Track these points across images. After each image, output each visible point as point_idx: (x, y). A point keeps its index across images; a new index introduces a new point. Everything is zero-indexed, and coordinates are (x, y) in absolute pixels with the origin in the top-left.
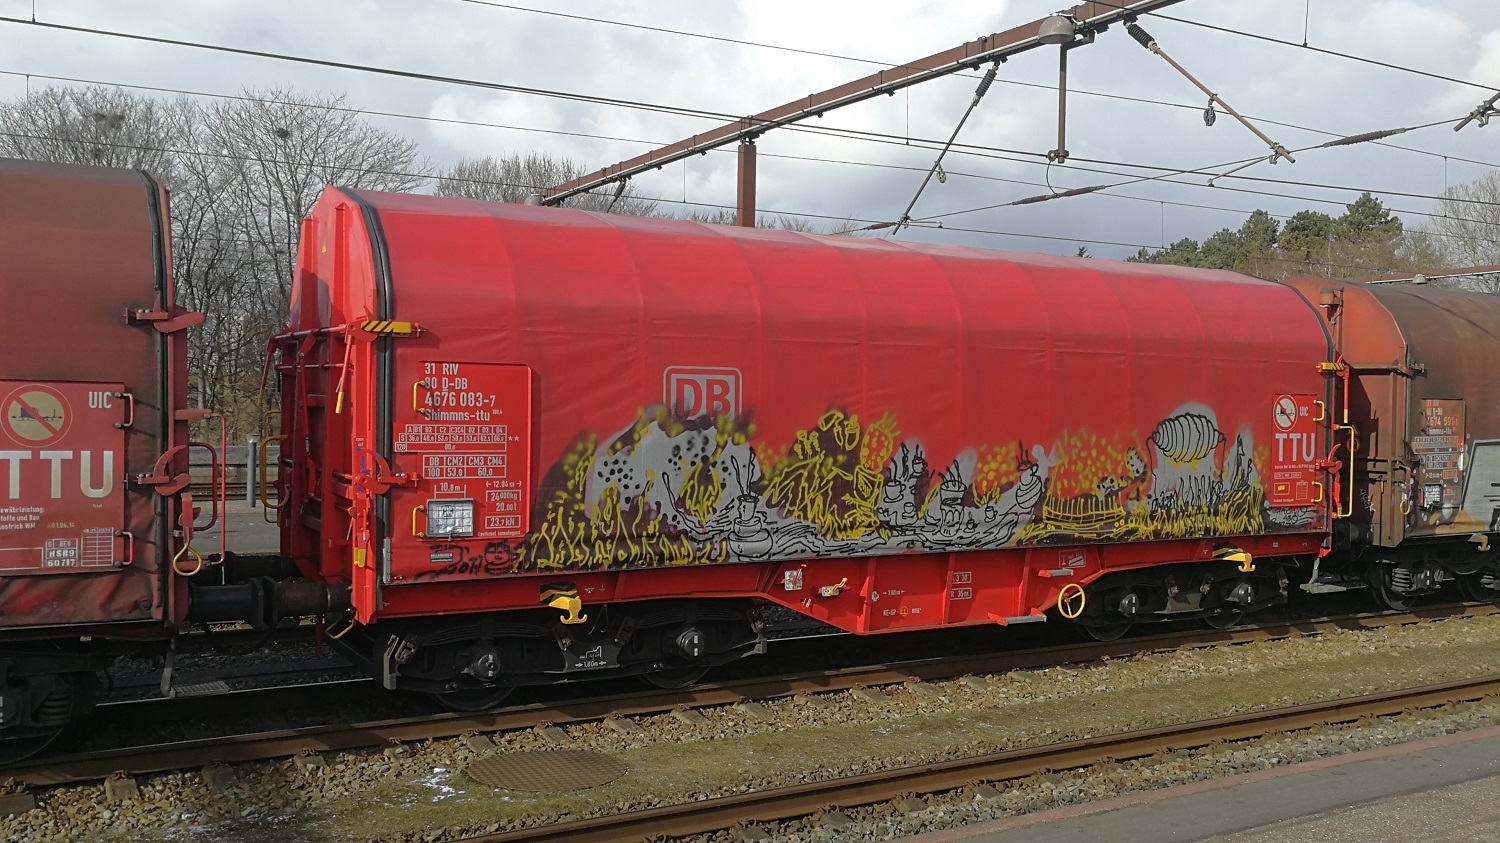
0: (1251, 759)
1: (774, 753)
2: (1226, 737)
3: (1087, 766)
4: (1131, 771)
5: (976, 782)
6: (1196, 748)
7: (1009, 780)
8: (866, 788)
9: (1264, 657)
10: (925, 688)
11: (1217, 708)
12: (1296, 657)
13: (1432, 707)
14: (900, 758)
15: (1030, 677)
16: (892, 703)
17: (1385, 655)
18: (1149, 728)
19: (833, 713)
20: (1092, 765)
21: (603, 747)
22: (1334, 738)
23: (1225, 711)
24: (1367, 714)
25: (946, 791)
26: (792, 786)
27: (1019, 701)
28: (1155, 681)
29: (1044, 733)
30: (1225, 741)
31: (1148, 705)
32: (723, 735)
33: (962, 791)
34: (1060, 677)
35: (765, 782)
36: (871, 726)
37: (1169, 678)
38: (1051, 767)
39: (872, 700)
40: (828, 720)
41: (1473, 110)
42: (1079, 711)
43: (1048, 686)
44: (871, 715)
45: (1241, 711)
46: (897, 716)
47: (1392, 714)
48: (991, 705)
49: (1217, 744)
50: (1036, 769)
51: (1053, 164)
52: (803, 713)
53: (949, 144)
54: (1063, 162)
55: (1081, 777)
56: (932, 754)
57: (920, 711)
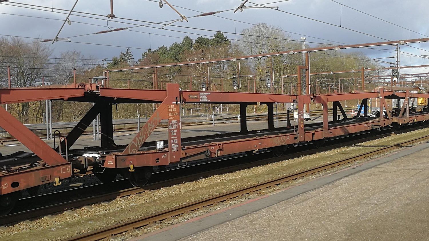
0: (179, 221)
2: (172, 215)
3: (126, 231)
4: (140, 231)
6: (163, 220)
9: (186, 187)
10: (69, 212)
11: (170, 206)
12: (196, 186)
13: (235, 197)
14: (59, 238)
15: (108, 204)
16: (57, 219)
17: (223, 183)
18: (148, 215)
19: (34, 225)
20: (128, 231)
22: (205, 211)
23: (173, 206)
24: (216, 202)
27: (103, 212)
28: (151, 200)
29: (112, 222)
30: (172, 216)
31: (148, 208)
34: (118, 202)
36: (48, 228)
37: (155, 198)
38: (113, 233)
39: (49, 219)
40: (32, 228)
41: (239, 6)
42: (125, 213)
43: (114, 206)
44: (48, 224)
45: (178, 206)
46: (58, 223)
47: (223, 201)
48: (94, 215)
49: (169, 218)
50: (108, 235)
51: (109, 19)
52: (22, 227)
53: (71, 11)
54: (113, 19)
55: (124, 235)
56: (71, 235)
57: (67, 220)
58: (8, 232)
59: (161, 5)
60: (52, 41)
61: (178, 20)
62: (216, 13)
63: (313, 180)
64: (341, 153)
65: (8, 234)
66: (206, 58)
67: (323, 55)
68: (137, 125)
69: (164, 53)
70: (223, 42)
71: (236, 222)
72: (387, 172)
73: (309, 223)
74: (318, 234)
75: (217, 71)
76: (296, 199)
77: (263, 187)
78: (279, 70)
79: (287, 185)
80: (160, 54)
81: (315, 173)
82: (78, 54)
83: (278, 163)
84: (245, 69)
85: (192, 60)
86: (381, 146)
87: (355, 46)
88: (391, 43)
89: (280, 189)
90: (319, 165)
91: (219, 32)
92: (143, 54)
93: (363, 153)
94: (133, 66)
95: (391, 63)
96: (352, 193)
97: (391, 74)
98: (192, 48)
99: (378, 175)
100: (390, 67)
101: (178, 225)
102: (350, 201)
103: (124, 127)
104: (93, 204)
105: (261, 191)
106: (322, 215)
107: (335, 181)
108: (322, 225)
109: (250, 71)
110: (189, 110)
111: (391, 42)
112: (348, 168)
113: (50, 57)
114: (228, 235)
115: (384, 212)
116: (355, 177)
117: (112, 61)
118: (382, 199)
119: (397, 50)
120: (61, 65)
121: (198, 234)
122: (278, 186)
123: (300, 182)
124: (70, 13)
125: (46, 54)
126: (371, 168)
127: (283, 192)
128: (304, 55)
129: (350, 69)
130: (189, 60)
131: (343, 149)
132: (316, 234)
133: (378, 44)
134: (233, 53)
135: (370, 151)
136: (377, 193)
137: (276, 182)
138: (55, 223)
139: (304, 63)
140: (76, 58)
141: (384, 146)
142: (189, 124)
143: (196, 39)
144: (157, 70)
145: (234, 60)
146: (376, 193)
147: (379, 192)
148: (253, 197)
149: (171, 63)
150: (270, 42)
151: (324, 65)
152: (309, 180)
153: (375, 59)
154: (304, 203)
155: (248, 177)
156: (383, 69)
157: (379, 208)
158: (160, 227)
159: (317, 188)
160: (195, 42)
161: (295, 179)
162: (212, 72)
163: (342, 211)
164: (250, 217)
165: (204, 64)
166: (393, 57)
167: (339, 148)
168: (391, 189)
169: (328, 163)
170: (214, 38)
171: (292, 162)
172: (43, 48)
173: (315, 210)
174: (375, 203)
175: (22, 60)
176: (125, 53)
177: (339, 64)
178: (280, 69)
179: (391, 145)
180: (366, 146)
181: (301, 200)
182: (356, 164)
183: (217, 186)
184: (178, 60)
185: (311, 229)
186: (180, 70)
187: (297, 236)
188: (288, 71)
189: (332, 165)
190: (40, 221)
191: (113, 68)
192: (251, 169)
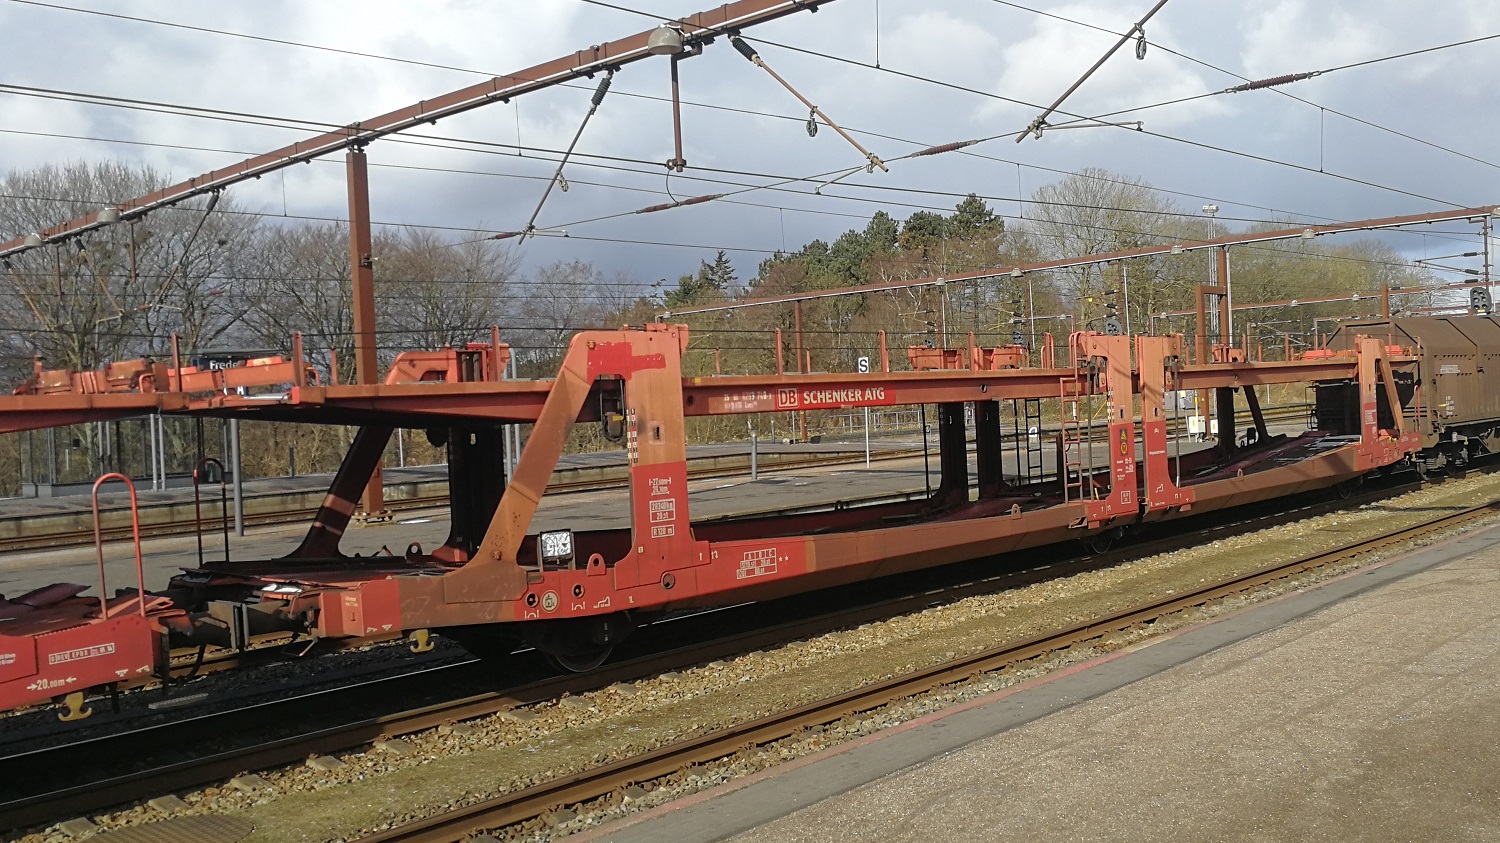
0: (878, 727)
1: (418, 786)
2: (855, 709)
3: (731, 754)
4: (770, 754)
5: (624, 785)
6: (830, 723)
7: (656, 778)
8: (514, 807)
9: (891, 630)
10: (574, 701)
11: (849, 683)
12: (919, 627)
13: (1031, 659)
14: (548, 773)
15: (678, 677)
16: (541, 721)
17: (992, 617)
18: (789, 711)
19: (481, 738)
20: (735, 753)
21: (225, 808)
22: (948, 697)
23: (856, 685)
24: (976, 671)
25: (596, 798)
26: (438, 816)
27: (667, 701)
28: (795, 665)
29: (692, 728)
30: (855, 712)
31: (788, 689)
32: (361, 777)
33: (611, 796)
34: (707, 673)
35: (408, 817)
36: (519, 746)
37: (808, 661)
38: (697, 760)
39: (520, 721)
40: (475, 746)
41: (1030, 124)
42: (724, 703)
43: (695, 683)
44: (520, 735)
45: (870, 683)
46: (546, 732)
47: (997, 669)
48: (640, 710)
49: (848, 716)
50: (682, 764)
51: (672, 173)
52: (448, 743)
53: (568, 154)
54: (682, 171)
55: (724, 766)
56: (581, 764)
57: (569, 724)
58: (414, 757)
59: (812, 129)
60: (519, 237)
61: (860, 168)
62: (965, 144)
63: (1252, 607)
64: (1329, 530)
65: (414, 763)
66: (935, 272)
67: (1268, 253)
68: (750, 460)
69: (819, 261)
70: (983, 225)
71: (1039, 728)
72: (1470, 583)
73: (1249, 730)
74: (1277, 762)
75: (968, 305)
76: (1208, 662)
77: (1109, 630)
78: (1141, 299)
79: (1177, 622)
80: (808, 264)
81: (1257, 589)
82: (586, 269)
83: (1149, 560)
84: (1047, 298)
85: (896, 279)
86: (1445, 509)
87: (1360, 226)
88: (1468, 214)
89: (1158, 634)
90: (1267, 566)
91: (970, 196)
92: (760, 265)
93: (1394, 529)
94: (734, 300)
95: (1468, 271)
96: (1369, 643)
97: (1469, 304)
98: (897, 244)
99: (1442, 590)
100: (1467, 282)
101: (876, 737)
102: (1364, 668)
103: (713, 467)
104: (637, 679)
105: (1102, 641)
106: (1285, 707)
107: (1316, 609)
108: (1289, 736)
109: (1061, 303)
110: (889, 417)
111: (1468, 211)
112: (1354, 573)
113: (513, 278)
114: (1017, 764)
115: (1468, 700)
116: (1376, 597)
117: (678, 288)
118: (1458, 660)
119: (1485, 234)
120: (542, 302)
121: (933, 762)
122: (1151, 625)
123: (1213, 614)
124: (566, 157)
125: (500, 271)
126: (1421, 571)
127: (1169, 643)
128: (1213, 255)
129: (1348, 291)
130: (888, 278)
131: (1333, 519)
132: (1271, 763)
133: (1429, 218)
134: (1010, 255)
135: (1414, 523)
136: (1445, 642)
137: (1146, 614)
138: (538, 732)
139: (1213, 278)
140: (580, 281)
141: (1455, 508)
142: (891, 454)
143: (908, 218)
144: (800, 306)
145: (1016, 273)
146: (1441, 644)
147: (1450, 640)
148: (1080, 657)
149: (839, 287)
150: (1116, 221)
151: (1270, 282)
152: (1239, 608)
153: (1420, 262)
154: (1231, 672)
155: (1064, 602)
156: (1445, 288)
157: (1453, 686)
158: (824, 743)
159: (1266, 630)
160: (904, 227)
161: (1200, 605)
162: (952, 309)
163: (1344, 695)
164: (1078, 715)
165: (929, 289)
166: (1475, 254)
167: (1321, 514)
168: (1485, 631)
169: (1293, 558)
170: (958, 213)
171: (1187, 556)
172: (491, 254)
173: (1264, 692)
174: (1440, 672)
175: (437, 289)
176: (713, 264)
177: (1315, 276)
178: (1143, 296)
179: (1475, 504)
180: (1401, 510)
181: (1222, 665)
182: (1376, 561)
183: (977, 628)
184: (858, 279)
185: (1256, 748)
186: (862, 306)
187: (1217, 768)
188: (1169, 302)
189: (1303, 565)
190: (498, 726)
191: (680, 307)
192: (1073, 579)
